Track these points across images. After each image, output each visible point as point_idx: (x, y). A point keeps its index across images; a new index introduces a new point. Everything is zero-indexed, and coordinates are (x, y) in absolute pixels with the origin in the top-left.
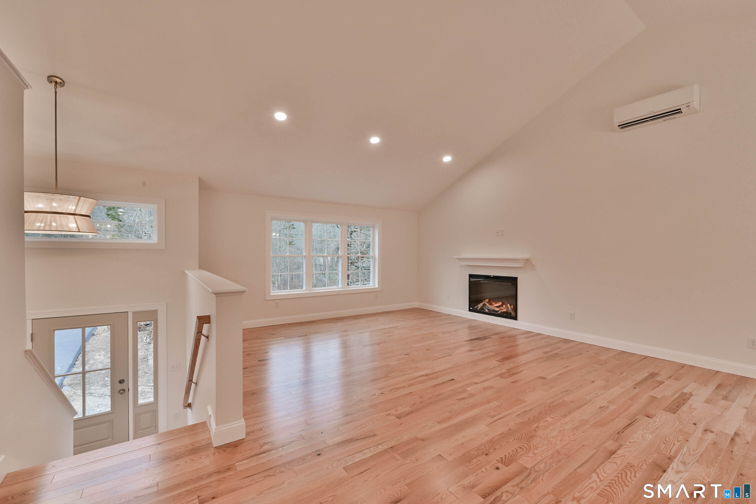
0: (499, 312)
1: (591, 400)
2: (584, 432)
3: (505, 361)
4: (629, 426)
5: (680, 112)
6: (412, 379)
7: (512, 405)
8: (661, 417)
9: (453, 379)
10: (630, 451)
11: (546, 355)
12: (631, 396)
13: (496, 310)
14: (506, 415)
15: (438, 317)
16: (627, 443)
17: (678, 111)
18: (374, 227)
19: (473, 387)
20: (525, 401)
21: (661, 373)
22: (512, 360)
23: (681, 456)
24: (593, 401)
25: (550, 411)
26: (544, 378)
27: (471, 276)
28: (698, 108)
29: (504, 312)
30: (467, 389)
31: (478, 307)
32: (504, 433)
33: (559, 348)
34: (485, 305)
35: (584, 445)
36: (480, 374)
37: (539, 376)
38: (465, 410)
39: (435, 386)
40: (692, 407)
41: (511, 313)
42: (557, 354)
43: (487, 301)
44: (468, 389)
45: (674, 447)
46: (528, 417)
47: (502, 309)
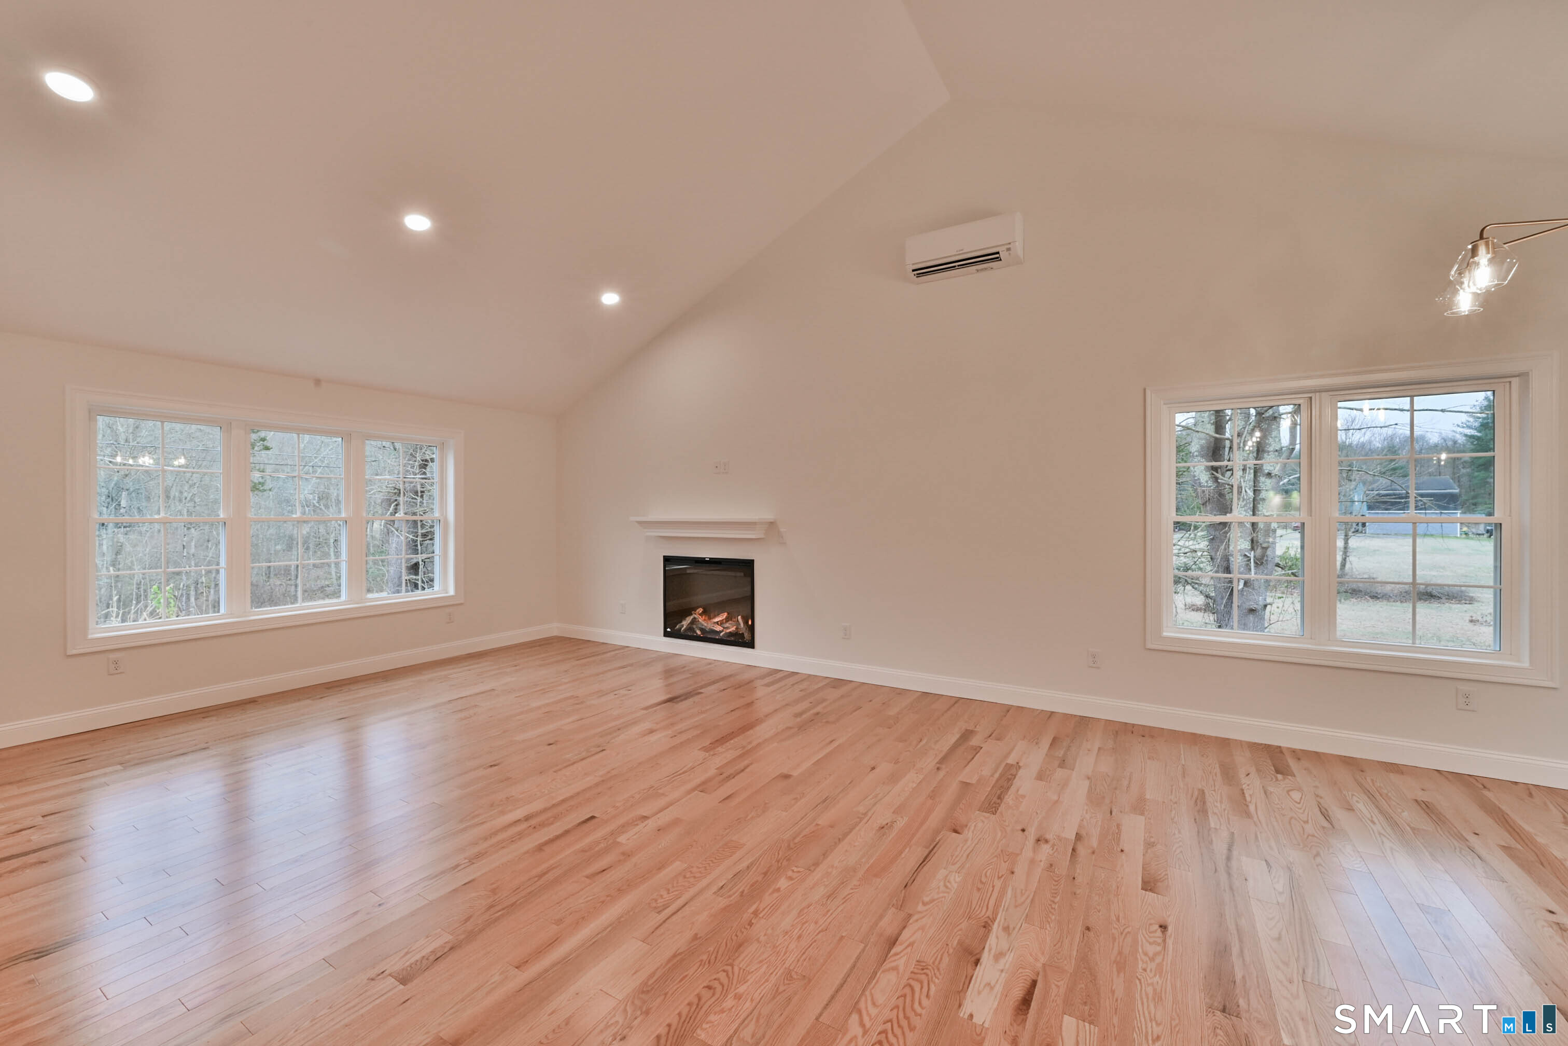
0: (721, 634)
1: (865, 814)
2: (845, 900)
3: (718, 747)
4: (925, 862)
5: (998, 258)
6: (486, 839)
7: (713, 862)
8: (975, 826)
9: (593, 817)
10: (922, 928)
11: (799, 719)
12: (931, 789)
13: (716, 629)
14: (695, 896)
15: (598, 655)
16: (920, 907)
17: (994, 257)
18: (442, 446)
19: (636, 829)
20: (744, 845)
21: (978, 729)
22: (732, 741)
23: (1004, 913)
24: (870, 814)
25: (787, 860)
26: (787, 777)
27: (667, 560)
28: (1022, 257)
29: (731, 634)
30: (619, 840)
31: (683, 626)
32: (680, 951)
33: (824, 700)
34: (694, 619)
35: (842, 937)
36: (659, 791)
37: (778, 774)
38: (599, 904)
39: (540, 848)
40: (1020, 793)
41: (743, 634)
42: (818, 714)
43: (700, 612)
44: (622, 839)
45: (994, 892)
46: (741, 890)
47: (727, 628)
